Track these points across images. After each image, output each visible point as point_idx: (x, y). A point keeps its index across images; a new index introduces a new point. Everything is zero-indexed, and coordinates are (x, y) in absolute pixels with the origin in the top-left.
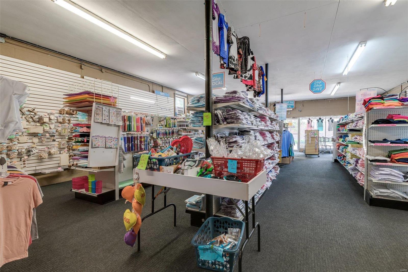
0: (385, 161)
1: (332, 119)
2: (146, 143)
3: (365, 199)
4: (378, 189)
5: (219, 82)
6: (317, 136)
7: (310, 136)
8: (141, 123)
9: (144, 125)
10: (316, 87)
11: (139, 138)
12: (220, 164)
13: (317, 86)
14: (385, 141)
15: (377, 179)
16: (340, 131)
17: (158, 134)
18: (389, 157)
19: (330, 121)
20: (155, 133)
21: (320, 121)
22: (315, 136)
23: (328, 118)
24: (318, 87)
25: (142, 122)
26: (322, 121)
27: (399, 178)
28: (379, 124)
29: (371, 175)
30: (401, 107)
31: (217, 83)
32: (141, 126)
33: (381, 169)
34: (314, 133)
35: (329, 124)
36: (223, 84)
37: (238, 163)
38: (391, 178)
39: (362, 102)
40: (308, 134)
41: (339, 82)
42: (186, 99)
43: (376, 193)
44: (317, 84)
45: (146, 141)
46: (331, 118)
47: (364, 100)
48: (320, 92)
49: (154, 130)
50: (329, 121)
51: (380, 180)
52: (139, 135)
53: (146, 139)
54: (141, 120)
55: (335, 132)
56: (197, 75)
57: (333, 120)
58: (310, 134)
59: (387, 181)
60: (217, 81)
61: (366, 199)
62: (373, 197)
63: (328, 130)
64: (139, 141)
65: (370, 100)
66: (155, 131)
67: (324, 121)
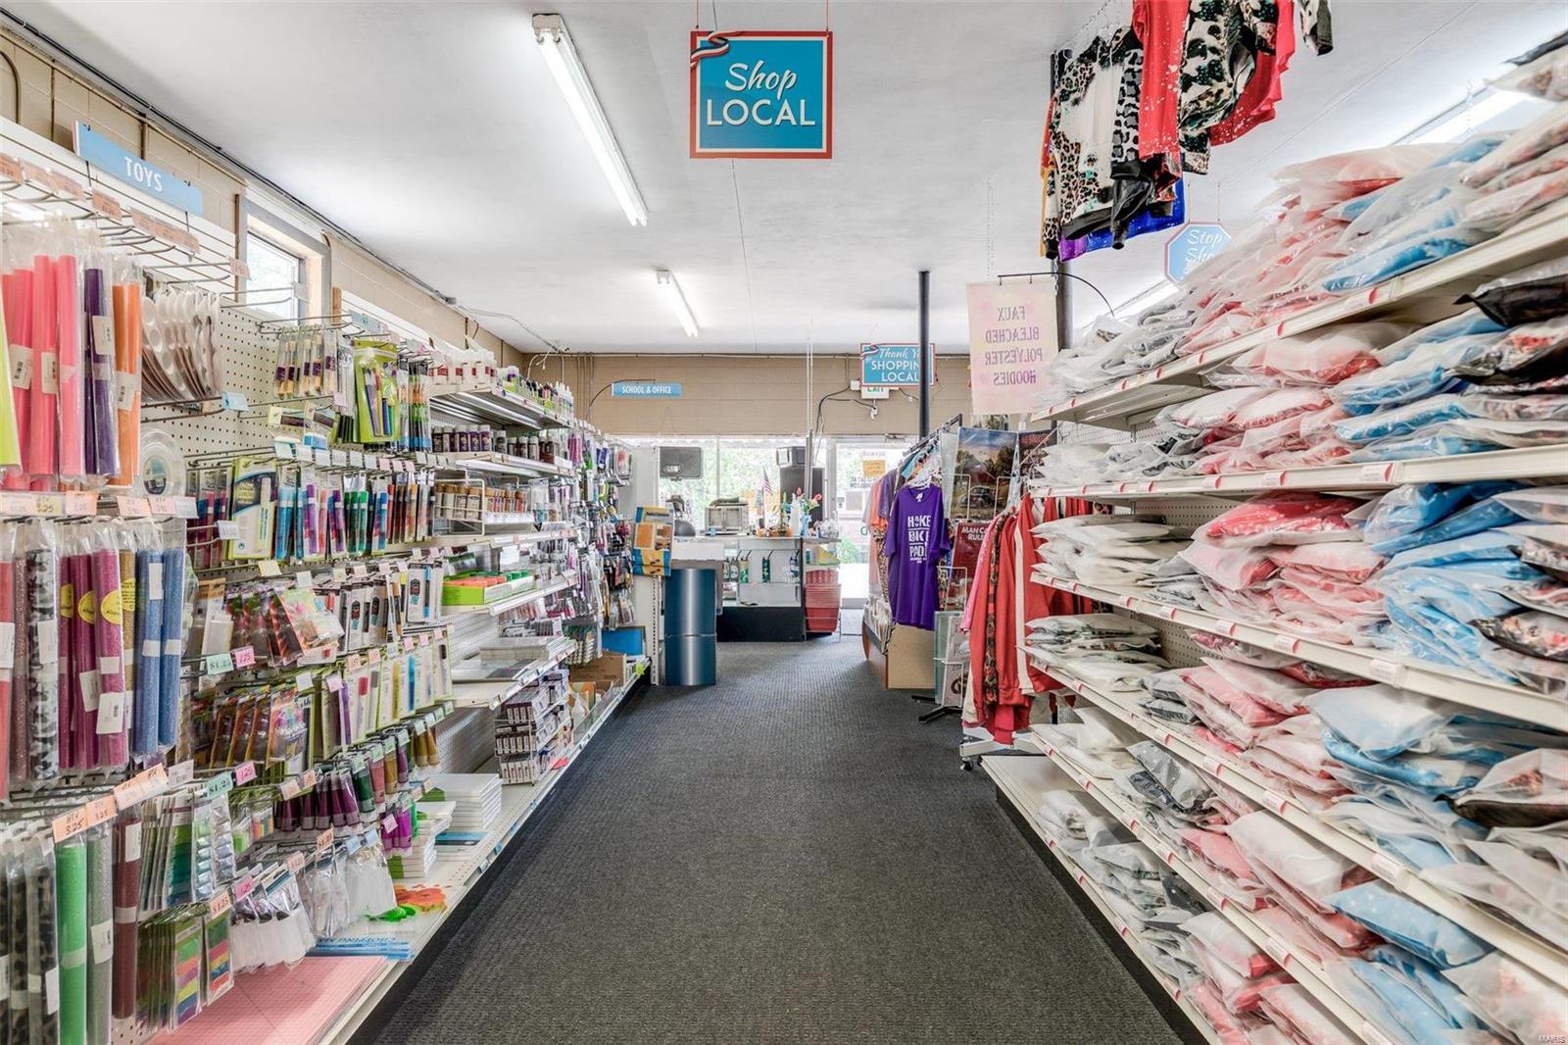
2: (152, 648)
5: (786, 106)
8: (92, 357)
9: (124, 388)
11: (50, 578)
17: (289, 531)
20: (251, 513)
25: (105, 346)
31: (764, 112)
32: (94, 390)
36: (819, 125)
42: (315, 259)
45: (155, 621)
49: (242, 473)
52: (55, 545)
53: (155, 592)
54: (93, 306)
56: (541, 41)
60: (763, 92)
64: (49, 633)
66: (255, 480)
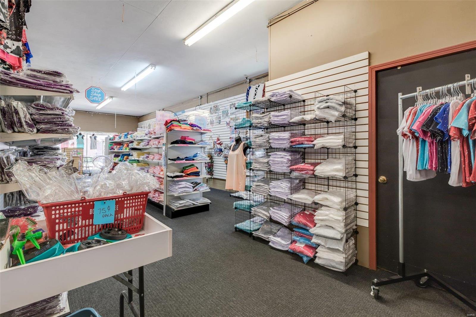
0: (182, 176)
1: (95, 135)
3: (164, 214)
4: (177, 202)
6: (81, 155)
7: (71, 156)
10: (94, 96)
12: (72, 214)
13: (95, 94)
14: (178, 159)
15: (177, 193)
16: (114, 150)
18: (182, 172)
19: (93, 137)
21: (80, 137)
22: (79, 156)
23: (90, 134)
24: (96, 96)
26: (82, 138)
27: (190, 188)
28: (179, 144)
29: (170, 190)
30: (191, 131)
33: (180, 183)
34: (77, 151)
35: (91, 141)
37: (117, 203)
38: (186, 190)
39: (164, 122)
40: (68, 152)
41: (112, 95)
43: (176, 206)
44: (94, 92)
46: (93, 135)
47: (166, 121)
48: (99, 102)
50: (91, 137)
51: (179, 193)
55: (108, 151)
57: (97, 137)
58: (71, 153)
59: (184, 193)
61: (166, 214)
62: (175, 210)
63: (90, 148)
65: (171, 122)
67: (85, 138)
